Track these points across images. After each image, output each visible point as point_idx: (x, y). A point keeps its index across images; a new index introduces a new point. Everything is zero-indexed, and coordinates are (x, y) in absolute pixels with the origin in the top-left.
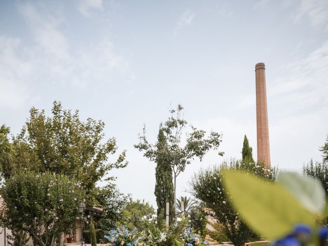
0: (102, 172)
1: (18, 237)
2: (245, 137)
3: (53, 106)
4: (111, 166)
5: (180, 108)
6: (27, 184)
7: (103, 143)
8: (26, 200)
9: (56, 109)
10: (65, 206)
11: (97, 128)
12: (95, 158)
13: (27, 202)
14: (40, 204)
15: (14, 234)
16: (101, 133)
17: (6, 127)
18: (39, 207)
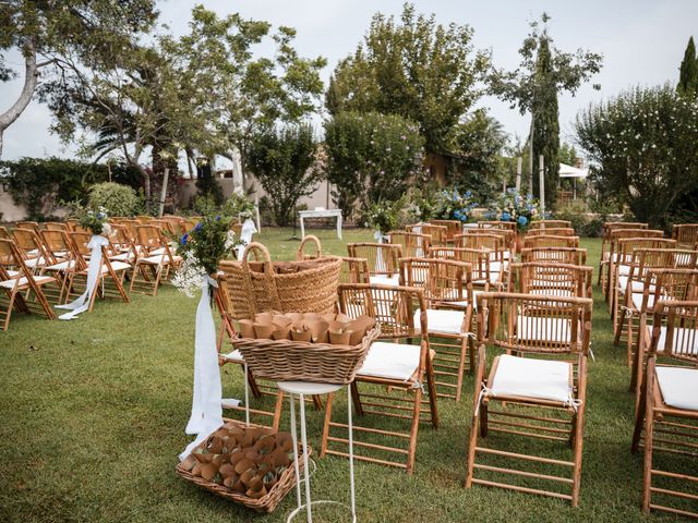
0: (467, 103)
1: (343, 195)
2: (691, 41)
3: (403, 10)
4: (481, 94)
5: (545, 18)
6: (347, 128)
7: (471, 58)
8: (345, 149)
9: (408, 14)
10: (394, 157)
11: (463, 36)
12: (458, 81)
13: (345, 152)
14: (363, 154)
15: (339, 190)
16: (469, 44)
17: (323, 58)
18: (360, 157)
